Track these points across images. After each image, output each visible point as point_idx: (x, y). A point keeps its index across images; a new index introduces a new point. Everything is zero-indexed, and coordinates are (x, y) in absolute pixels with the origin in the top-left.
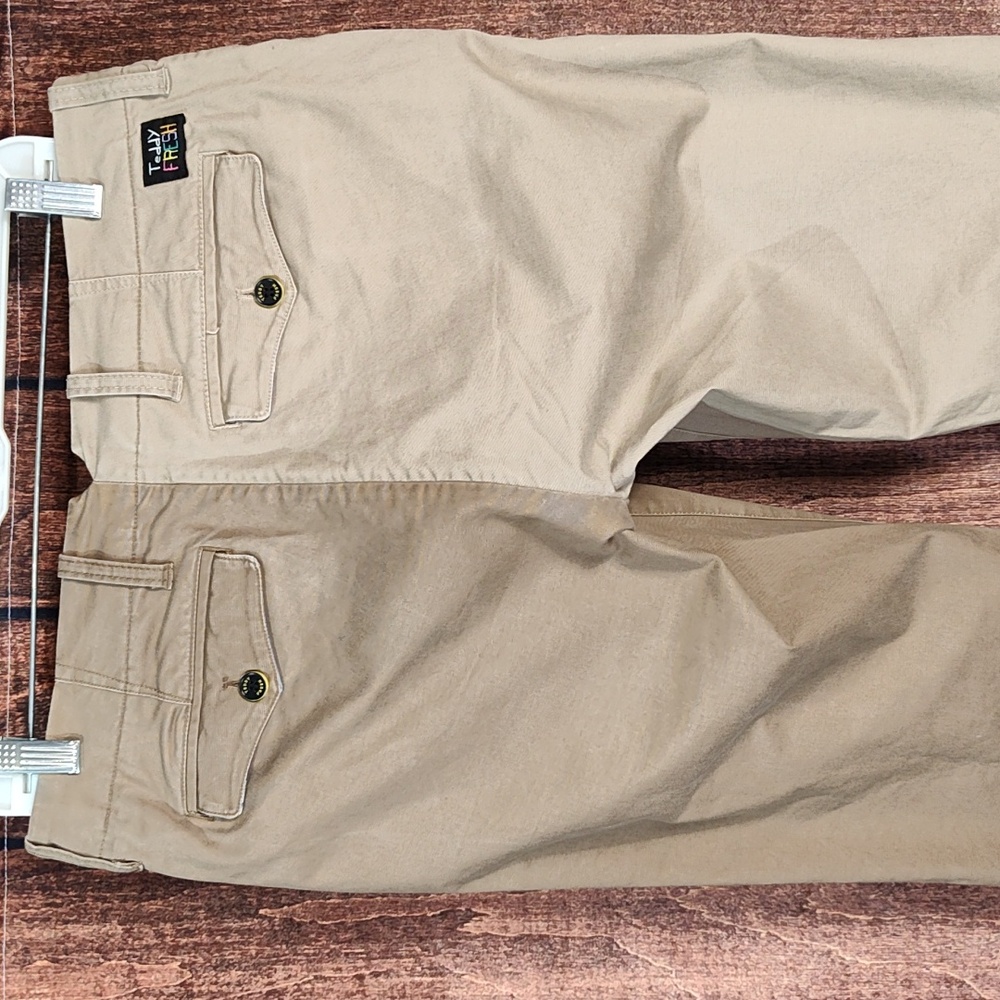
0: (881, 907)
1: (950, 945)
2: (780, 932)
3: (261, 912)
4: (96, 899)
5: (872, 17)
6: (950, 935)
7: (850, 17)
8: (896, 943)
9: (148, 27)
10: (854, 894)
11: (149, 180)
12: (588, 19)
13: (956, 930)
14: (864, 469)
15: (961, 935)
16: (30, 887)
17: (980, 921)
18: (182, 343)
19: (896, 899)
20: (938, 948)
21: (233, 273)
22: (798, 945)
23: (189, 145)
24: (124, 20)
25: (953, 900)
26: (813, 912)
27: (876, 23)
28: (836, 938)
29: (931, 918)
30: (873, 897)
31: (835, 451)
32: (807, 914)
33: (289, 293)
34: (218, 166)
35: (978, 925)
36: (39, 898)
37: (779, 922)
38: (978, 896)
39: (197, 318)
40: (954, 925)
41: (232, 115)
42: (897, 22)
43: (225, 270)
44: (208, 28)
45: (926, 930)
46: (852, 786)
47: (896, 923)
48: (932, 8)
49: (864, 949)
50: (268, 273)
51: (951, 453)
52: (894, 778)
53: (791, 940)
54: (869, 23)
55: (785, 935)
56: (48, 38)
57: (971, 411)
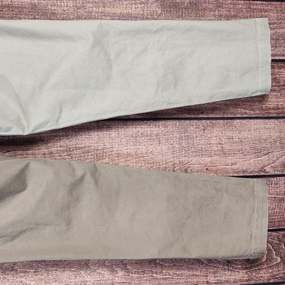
0: (37, 267)
1: (58, 277)
2: (7, 277)
5: (22, 13)
6: (58, 274)
7: (15, 13)
8: (42, 277)
10: (28, 264)
13: (60, 272)
14: (25, 143)
15: (61, 274)
17: (67, 269)
19: (42, 265)
20: (55, 278)
22: (12, 280)
25: (59, 264)
26: (17, 270)
27: (23, 15)
28: (24, 277)
29: (52, 269)
30: (34, 265)
31: (17, 138)
32: (15, 271)
35: (66, 270)
37: (6, 273)
38: (66, 262)
40: (59, 271)
42: (29, 15)
45: (51, 273)
46: (13, 234)
47: (42, 272)
48: (39, 11)
49: (33, 279)
51: (52, 138)
52: (27, 231)
53: (10, 278)
54: (21, 15)
55: (8, 277)
57: (44, 127)
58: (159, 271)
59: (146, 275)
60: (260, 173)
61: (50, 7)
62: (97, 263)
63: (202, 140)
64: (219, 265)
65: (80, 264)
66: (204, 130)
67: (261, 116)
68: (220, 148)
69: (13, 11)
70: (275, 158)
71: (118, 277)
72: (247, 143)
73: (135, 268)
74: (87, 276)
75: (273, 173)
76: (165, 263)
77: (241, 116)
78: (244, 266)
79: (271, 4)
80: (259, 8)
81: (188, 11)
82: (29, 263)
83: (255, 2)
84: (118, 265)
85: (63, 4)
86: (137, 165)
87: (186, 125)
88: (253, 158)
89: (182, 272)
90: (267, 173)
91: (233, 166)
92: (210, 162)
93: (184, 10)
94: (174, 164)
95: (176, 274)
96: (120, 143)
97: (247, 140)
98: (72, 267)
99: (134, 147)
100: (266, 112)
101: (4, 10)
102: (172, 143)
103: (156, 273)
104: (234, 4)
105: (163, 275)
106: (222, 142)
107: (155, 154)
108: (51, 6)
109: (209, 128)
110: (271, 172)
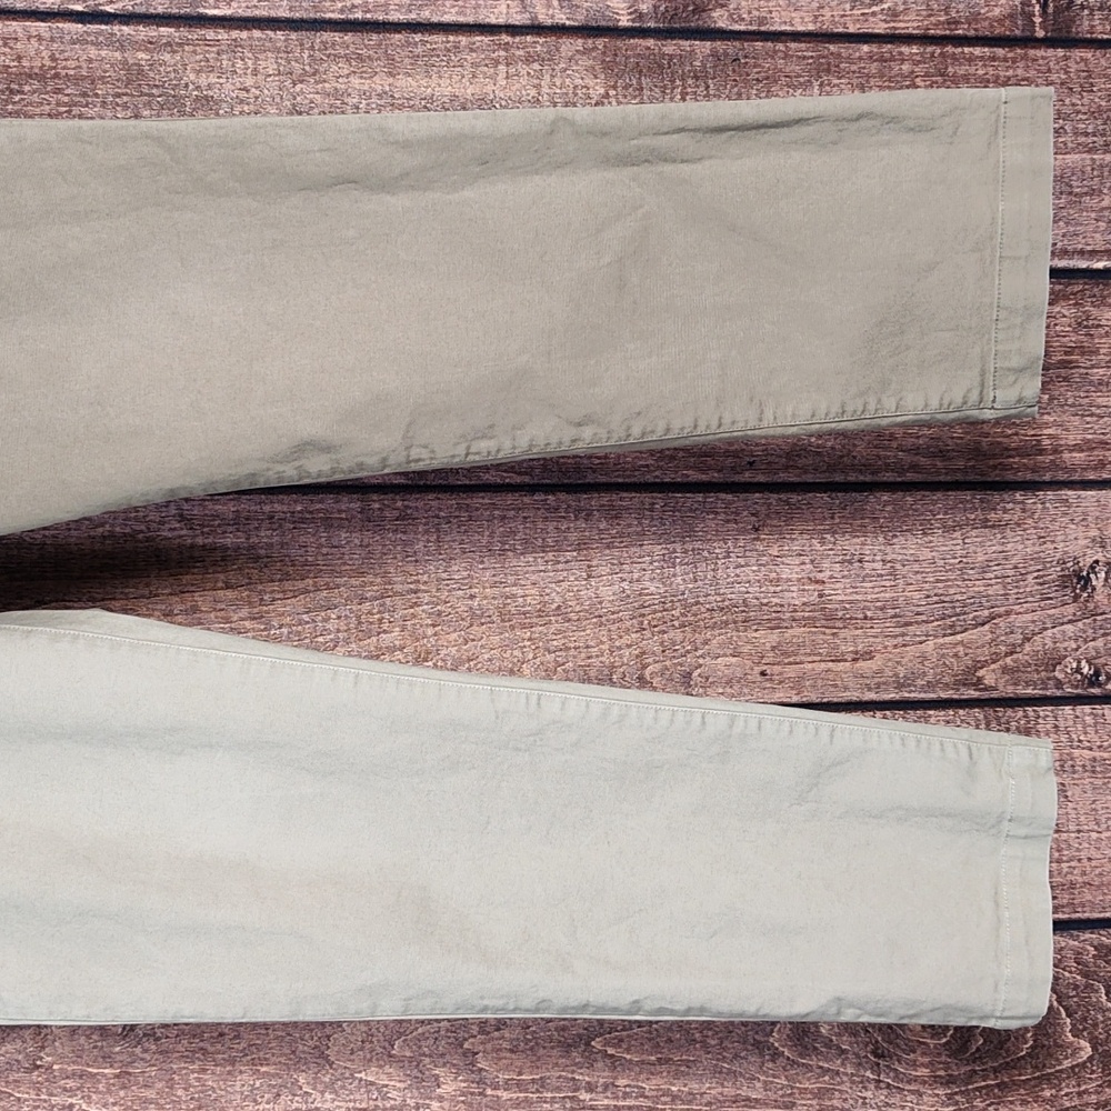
58: (601, 1081)
59: (550, 1095)
60: (962, 689)
61: (192, 77)
62: (362, 1049)
63: (747, 565)
64: (843, 1064)
65: (293, 1052)
66: (757, 530)
67: (971, 478)
68: (814, 598)
69: (58, 91)
70: (1018, 637)
71: (441, 1099)
72: (913, 578)
73: (507, 1069)
74: (322, 1093)
75: (1010, 691)
76: (628, 1050)
77: (899, 479)
78: (942, 1073)
79: (1025, 57)
80: (981, 72)
81: (707, 87)
82: (96, 1042)
83: (966, 50)
84: (442, 1055)
85: (239, 64)
86: (507, 655)
87: (691, 510)
88: (936, 637)
89: (694, 1086)
90: (985, 689)
91: (860, 664)
92: (773, 648)
93: (690, 82)
94: (644, 653)
95: (667, 1093)
96: (445, 576)
97: (916, 567)
98: (265, 1061)
99: (496, 591)
100: (991, 462)
101: (27, 88)
102: (636, 576)
103: (590, 1088)
104: (882, 60)
105: (617, 1098)
106: (820, 576)
107: (573, 616)
108: (199, 72)
109: (775, 522)
110: (1001, 688)
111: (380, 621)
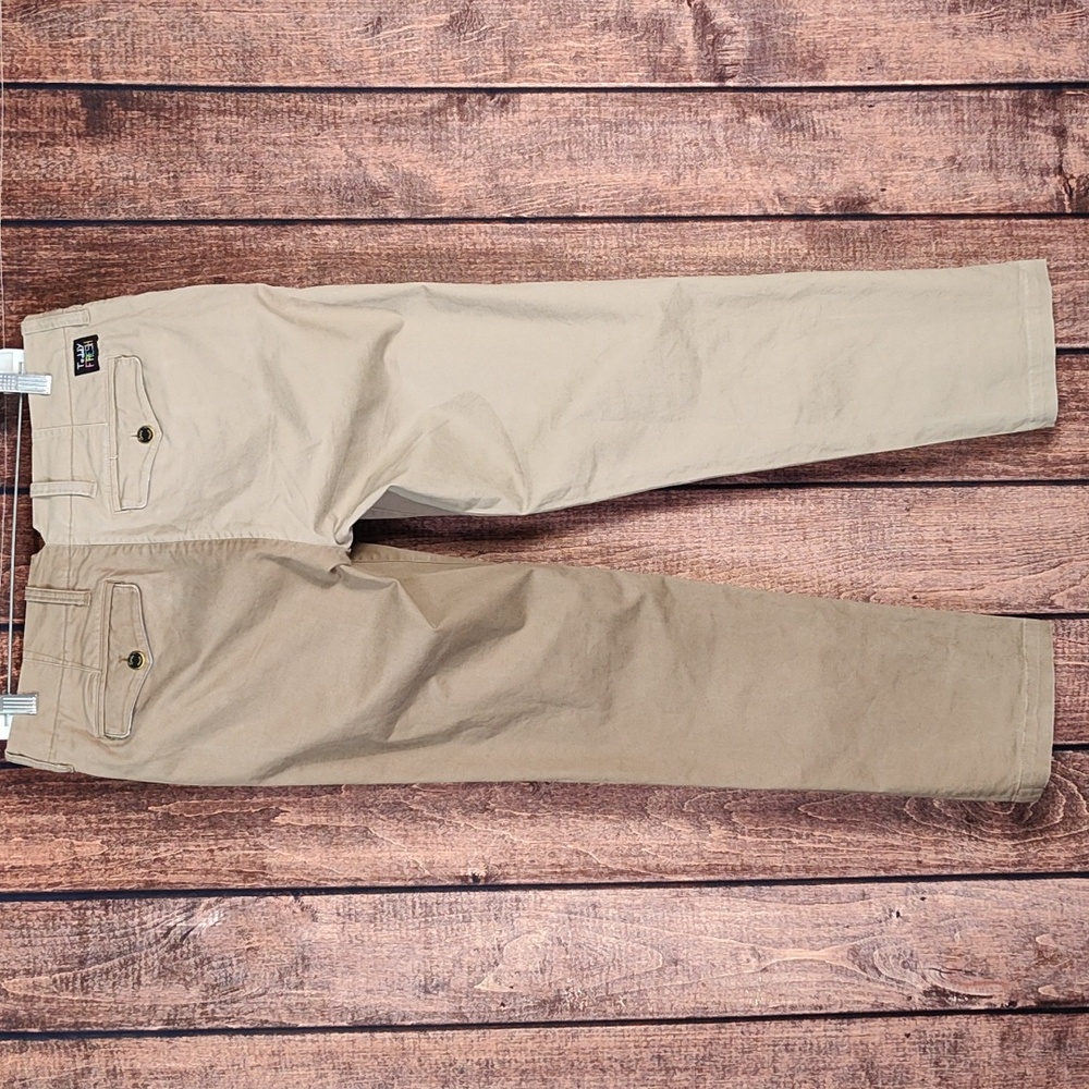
2: (473, 824)
3: (150, 808)
4: (50, 800)
6: (580, 825)
7: (500, 266)
8: (544, 829)
9: (82, 281)
11: (77, 373)
12: (342, 270)
13: (584, 822)
15: (587, 824)
16: (11, 792)
17: (599, 816)
18: (96, 465)
19: (545, 802)
21: (125, 424)
23: (100, 352)
24: (69, 278)
26: (493, 810)
28: (508, 827)
29: (568, 814)
30: (530, 801)
32: (489, 812)
33: (157, 435)
34: (116, 363)
35: (598, 819)
36: (16, 799)
37: (472, 817)
39: (105, 450)
40: (582, 818)
41: (124, 336)
42: (528, 268)
43: (120, 422)
44: (118, 281)
45: (565, 821)
47: (546, 817)
48: (549, 260)
50: (145, 424)
53: (480, 828)
54: (511, 269)
55: (476, 825)
56: (24, 290)
57: (560, 499)
58: (805, 832)
59: (775, 840)
60: (1041, 608)
61: (570, 251)
62: (666, 806)
63: (903, 531)
64: (948, 826)
65: (627, 807)
66: (908, 510)
67: (1042, 477)
68: (946, 551)
69: (495, 262)
70: (1077, 575)
71: (712, 840)
72: (1008, 539)
73: (749, 823)
74: (644, 834)
75: (1071, 609)
76: (820, 814)
77: (996, 479)
78: (1008, 832)
79: (1060, 225)
80: (1033, 233)
81: (868, 247)
83: (1024, 221)
84: (712, 813)
85: (597, 242)
86: (755, 586)
87: (867, 499)
88: (1024, 575)
89: (860, 837)
90: (1056, 608)
91: (976, 591)
92: (921, 582)
93: (858, 244)
94: (839, 585)
95: (844, 840)
96: (716, 538)
97: (1010, 532)
98: (611, 812)
99: (747, 548)
100: (1055, 468)
101: (478, 261)
102: (834, 538)
103: (799, 836)
105: (814, 843)
106: (949, 538)
107: (795, 563)
108: (573, 248)
109: (920, 506)
110: (1066, 607)
111: (678, 565)
